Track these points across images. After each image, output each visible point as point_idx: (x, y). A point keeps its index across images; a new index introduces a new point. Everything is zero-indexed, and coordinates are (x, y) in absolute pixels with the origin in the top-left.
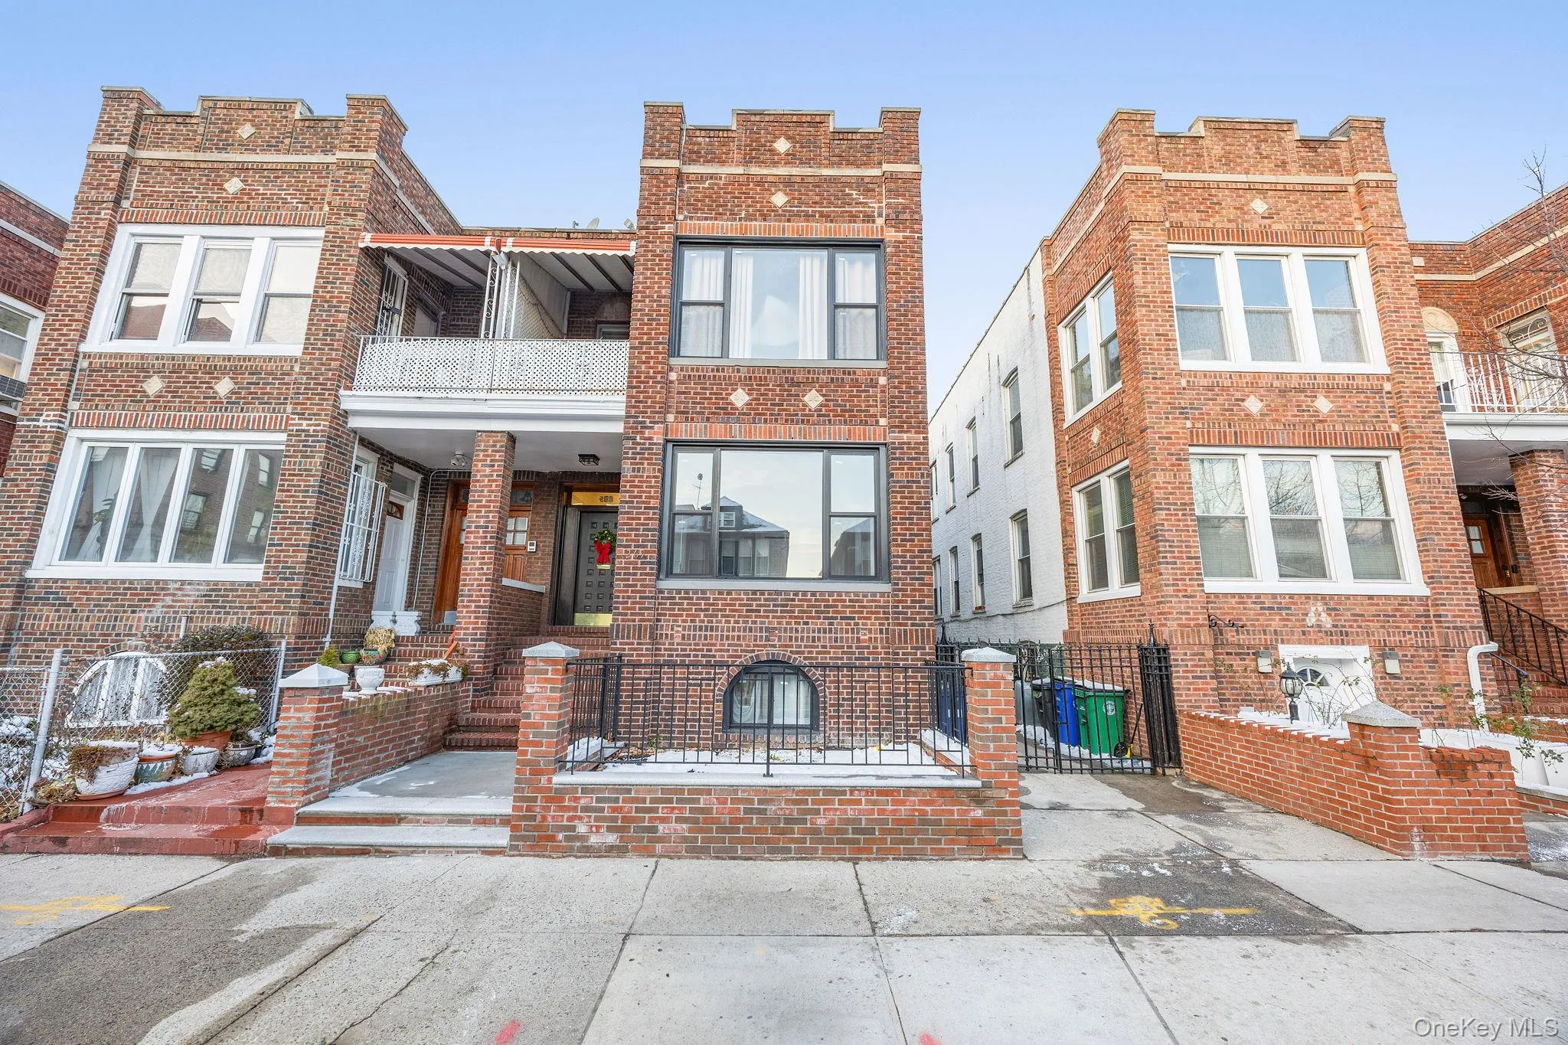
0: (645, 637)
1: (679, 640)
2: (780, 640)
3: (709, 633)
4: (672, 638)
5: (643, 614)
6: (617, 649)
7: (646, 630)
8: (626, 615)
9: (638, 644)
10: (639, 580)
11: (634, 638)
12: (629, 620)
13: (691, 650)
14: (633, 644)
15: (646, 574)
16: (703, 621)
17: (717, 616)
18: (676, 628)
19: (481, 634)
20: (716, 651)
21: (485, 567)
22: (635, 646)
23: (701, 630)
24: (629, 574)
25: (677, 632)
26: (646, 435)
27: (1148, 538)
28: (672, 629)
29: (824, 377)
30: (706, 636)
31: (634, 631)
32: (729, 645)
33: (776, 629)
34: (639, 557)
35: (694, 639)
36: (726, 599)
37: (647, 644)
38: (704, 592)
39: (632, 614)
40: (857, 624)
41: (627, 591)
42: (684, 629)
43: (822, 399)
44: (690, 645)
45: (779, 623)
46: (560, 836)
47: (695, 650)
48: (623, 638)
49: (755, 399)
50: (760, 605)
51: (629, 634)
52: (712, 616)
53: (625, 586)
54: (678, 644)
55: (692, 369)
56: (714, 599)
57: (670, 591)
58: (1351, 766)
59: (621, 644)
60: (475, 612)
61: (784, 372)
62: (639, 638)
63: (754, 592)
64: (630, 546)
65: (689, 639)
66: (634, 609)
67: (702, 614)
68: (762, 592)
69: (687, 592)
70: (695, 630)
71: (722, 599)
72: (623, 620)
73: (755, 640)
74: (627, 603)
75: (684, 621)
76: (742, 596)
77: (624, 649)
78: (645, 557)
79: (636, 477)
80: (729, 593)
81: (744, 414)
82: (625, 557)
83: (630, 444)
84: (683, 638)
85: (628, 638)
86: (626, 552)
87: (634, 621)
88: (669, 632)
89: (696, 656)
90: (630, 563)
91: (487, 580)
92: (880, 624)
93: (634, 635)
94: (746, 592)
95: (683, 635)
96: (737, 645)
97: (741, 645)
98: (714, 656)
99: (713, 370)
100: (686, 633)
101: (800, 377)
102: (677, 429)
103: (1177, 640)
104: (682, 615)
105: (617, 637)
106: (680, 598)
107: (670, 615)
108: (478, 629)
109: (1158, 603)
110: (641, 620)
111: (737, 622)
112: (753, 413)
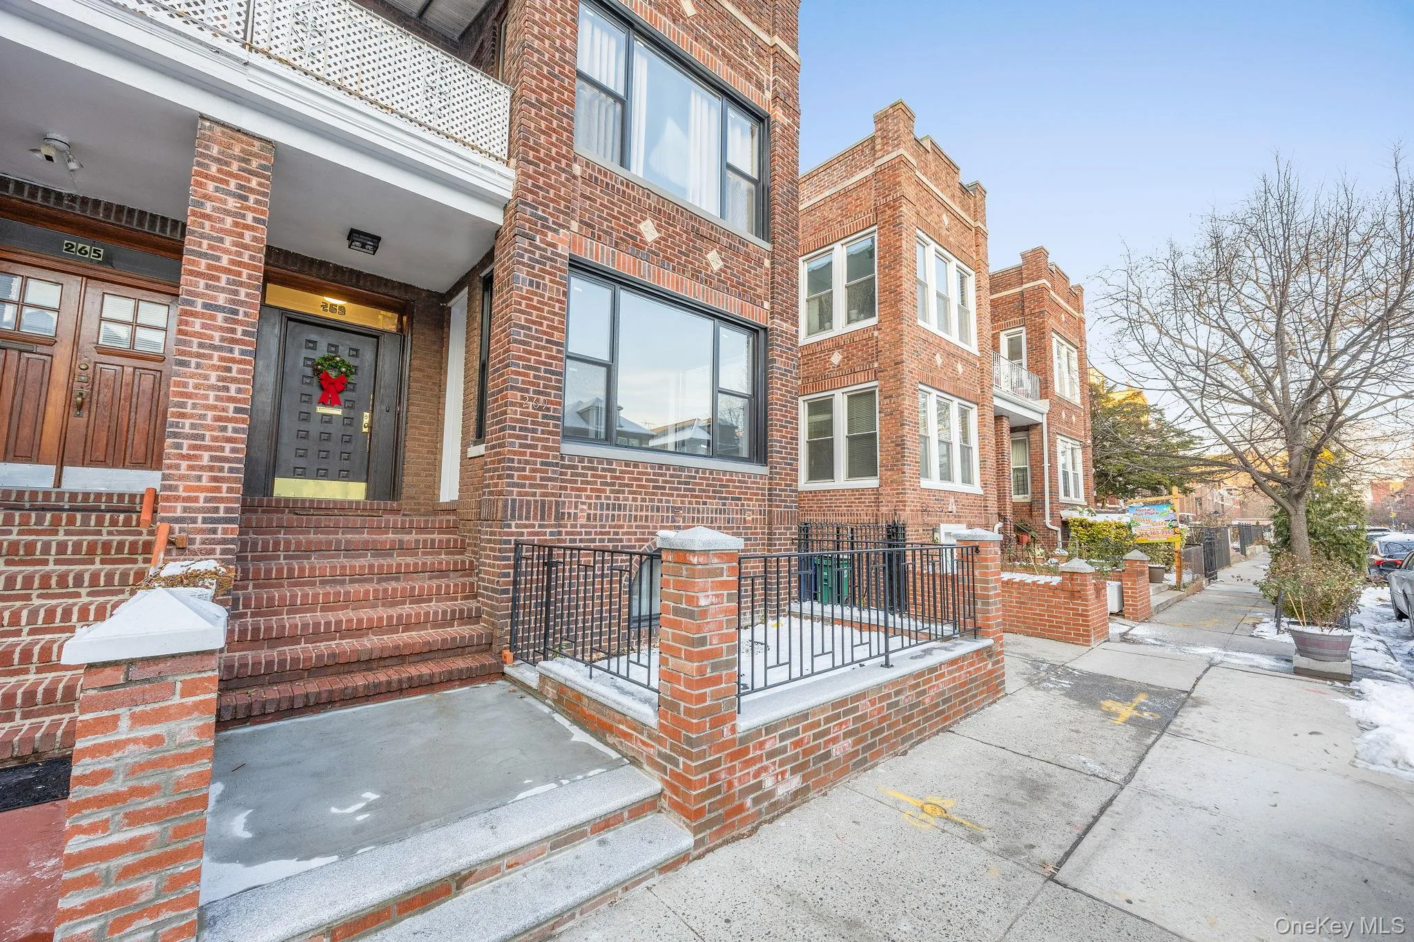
0: (550, 517)
1: (583, 521)
2: (684, 522)
3: (616, 513)
4: (576, 518)
5: (546, 487)
6: (512, 534)
7: (550, 508)
8: (523, 486)
9: (540, 526)
10: (539, 439)
11: (535, 518)
12: (526, 494)
13: (596, 533)
14: (533, 526)
15: (550, 433)
16: (608, 498)
17: (623, 492)
18: (580, 506)
19: (227, 510)
20: (624, 534)
21: (233, 387)
22: (537, 529)
23: (608, 509)
24: (526, 430)
25: (582, 510)
26: (549, 239)
27: (893, 445)
28: (576, 507)
29: (724, 240)
30: (613, 515)
31: (536, 508)
32: (637, 527)
33: (680, 508)
34: (540, 409)
35: (601, 520)
36: (633, 473)
37: (551, 526)
38: (610, 462)
39: (531, 486)
40: (743, 505)
41: (524, 454)
42: (590, 508)
43: (722, 263)
44: (595, 527)
45: (683, 502)
46: (749, 802)
47: (602, 533)
48: (520, 518)
49: (664, 239)
50: (666, 482)
51: (528, 512)
52: (618, 492)
53: (521, 446)
54: (582, 526)
55: (600, 171)
56: (621, 472)
57: (572, 457)
58: (1060, 598)
59: (517, 526)
60: (211, 469)
61: (691, 218)
62: (543, 519)
63: (661, 466)
64: (527, 391)
65: (595, 519)
66: (534, 478)
67: (608, 488)
68: (668, 467)
69: (591, 459)
70: (602, 509)
71: (628, 472)
72: (520, 494)
73: (662, 522)
74: (524, 469)
75: (589, 497)
76: (649, 470)
77: (522, 534)
78: (548, 409)
79: (536, 294)
80: (636, 465)
81: (653, 252)
82: (521, 405)
83: (525, 244)
84: (589, 518)
85: (528, 518)
86: (523, 398)
87: (534, 494)
88: (572, 511)
89: (602, 541)
90: (529, 415)
91: (237, 410)
92: (760, 506)
93: (536, 514)
94: (653, 465)
95: (589, 515)
96: (643, 527)
97: (648, 527)
98: (621, 540)
99: (622, 183)
100: (592, 512)
101: (704, 230)
102: (580, 245)
103: (910, 522)
104: (585, 490)
105: (513, 517)
106: (583, 468)
107: (572, 489)
108: (221, 500)
109: (898, 494)
110: (543, 495)
111: (643, 500)
112: (659, 255)
